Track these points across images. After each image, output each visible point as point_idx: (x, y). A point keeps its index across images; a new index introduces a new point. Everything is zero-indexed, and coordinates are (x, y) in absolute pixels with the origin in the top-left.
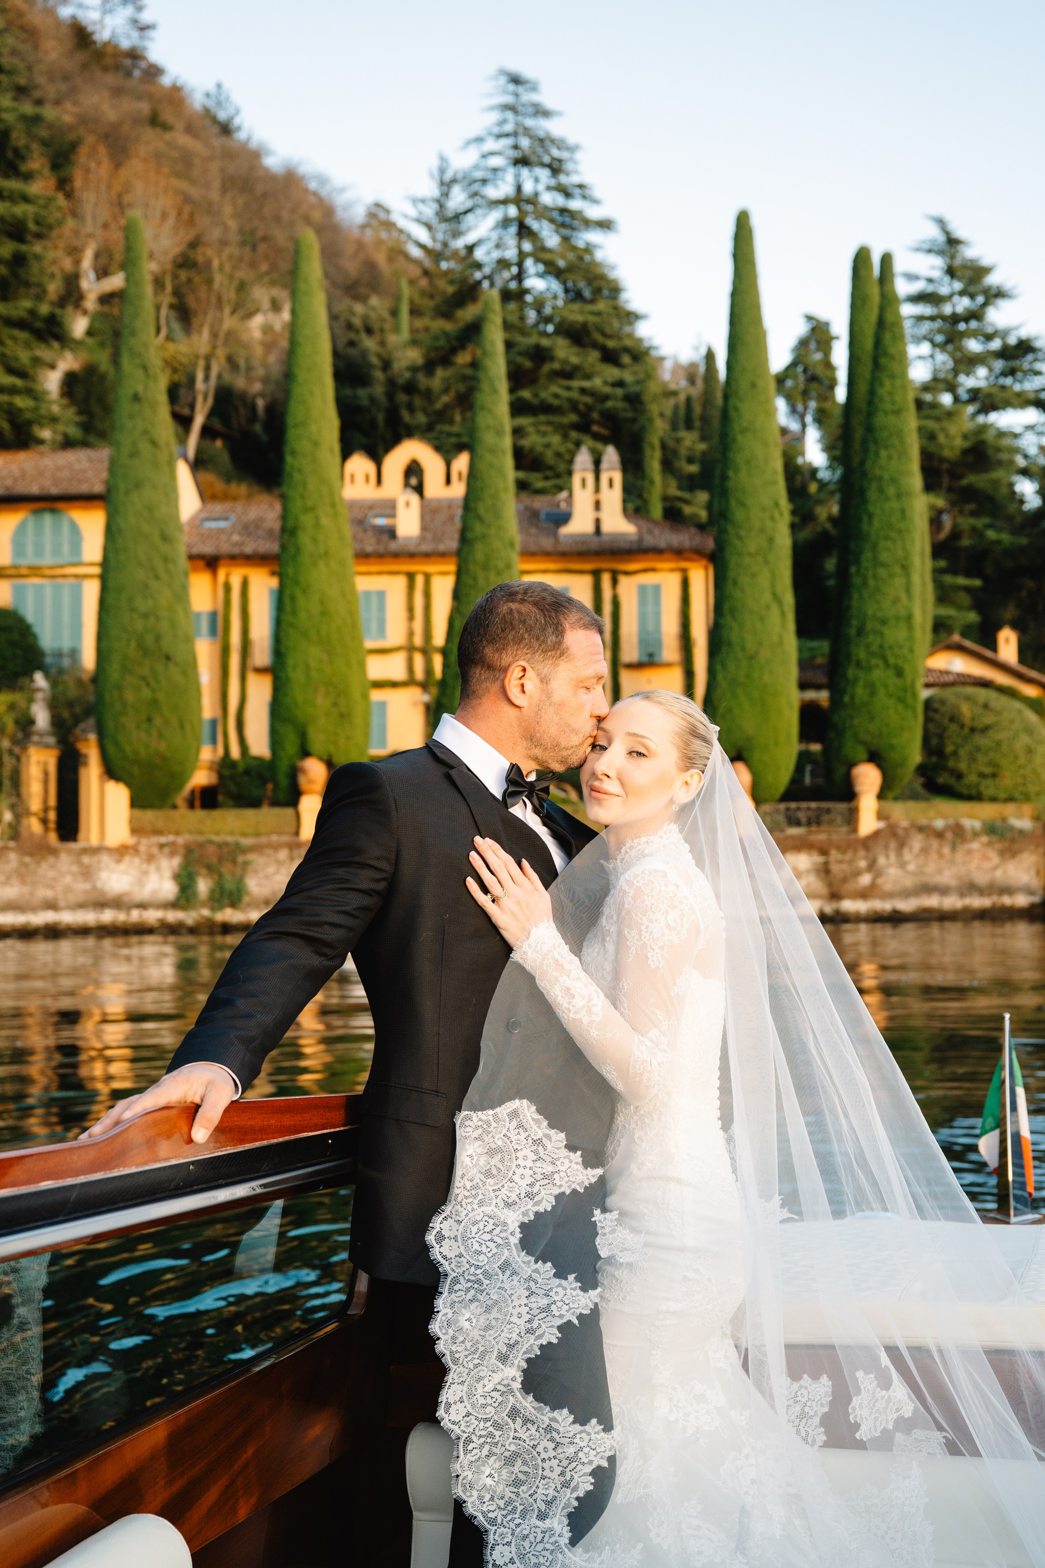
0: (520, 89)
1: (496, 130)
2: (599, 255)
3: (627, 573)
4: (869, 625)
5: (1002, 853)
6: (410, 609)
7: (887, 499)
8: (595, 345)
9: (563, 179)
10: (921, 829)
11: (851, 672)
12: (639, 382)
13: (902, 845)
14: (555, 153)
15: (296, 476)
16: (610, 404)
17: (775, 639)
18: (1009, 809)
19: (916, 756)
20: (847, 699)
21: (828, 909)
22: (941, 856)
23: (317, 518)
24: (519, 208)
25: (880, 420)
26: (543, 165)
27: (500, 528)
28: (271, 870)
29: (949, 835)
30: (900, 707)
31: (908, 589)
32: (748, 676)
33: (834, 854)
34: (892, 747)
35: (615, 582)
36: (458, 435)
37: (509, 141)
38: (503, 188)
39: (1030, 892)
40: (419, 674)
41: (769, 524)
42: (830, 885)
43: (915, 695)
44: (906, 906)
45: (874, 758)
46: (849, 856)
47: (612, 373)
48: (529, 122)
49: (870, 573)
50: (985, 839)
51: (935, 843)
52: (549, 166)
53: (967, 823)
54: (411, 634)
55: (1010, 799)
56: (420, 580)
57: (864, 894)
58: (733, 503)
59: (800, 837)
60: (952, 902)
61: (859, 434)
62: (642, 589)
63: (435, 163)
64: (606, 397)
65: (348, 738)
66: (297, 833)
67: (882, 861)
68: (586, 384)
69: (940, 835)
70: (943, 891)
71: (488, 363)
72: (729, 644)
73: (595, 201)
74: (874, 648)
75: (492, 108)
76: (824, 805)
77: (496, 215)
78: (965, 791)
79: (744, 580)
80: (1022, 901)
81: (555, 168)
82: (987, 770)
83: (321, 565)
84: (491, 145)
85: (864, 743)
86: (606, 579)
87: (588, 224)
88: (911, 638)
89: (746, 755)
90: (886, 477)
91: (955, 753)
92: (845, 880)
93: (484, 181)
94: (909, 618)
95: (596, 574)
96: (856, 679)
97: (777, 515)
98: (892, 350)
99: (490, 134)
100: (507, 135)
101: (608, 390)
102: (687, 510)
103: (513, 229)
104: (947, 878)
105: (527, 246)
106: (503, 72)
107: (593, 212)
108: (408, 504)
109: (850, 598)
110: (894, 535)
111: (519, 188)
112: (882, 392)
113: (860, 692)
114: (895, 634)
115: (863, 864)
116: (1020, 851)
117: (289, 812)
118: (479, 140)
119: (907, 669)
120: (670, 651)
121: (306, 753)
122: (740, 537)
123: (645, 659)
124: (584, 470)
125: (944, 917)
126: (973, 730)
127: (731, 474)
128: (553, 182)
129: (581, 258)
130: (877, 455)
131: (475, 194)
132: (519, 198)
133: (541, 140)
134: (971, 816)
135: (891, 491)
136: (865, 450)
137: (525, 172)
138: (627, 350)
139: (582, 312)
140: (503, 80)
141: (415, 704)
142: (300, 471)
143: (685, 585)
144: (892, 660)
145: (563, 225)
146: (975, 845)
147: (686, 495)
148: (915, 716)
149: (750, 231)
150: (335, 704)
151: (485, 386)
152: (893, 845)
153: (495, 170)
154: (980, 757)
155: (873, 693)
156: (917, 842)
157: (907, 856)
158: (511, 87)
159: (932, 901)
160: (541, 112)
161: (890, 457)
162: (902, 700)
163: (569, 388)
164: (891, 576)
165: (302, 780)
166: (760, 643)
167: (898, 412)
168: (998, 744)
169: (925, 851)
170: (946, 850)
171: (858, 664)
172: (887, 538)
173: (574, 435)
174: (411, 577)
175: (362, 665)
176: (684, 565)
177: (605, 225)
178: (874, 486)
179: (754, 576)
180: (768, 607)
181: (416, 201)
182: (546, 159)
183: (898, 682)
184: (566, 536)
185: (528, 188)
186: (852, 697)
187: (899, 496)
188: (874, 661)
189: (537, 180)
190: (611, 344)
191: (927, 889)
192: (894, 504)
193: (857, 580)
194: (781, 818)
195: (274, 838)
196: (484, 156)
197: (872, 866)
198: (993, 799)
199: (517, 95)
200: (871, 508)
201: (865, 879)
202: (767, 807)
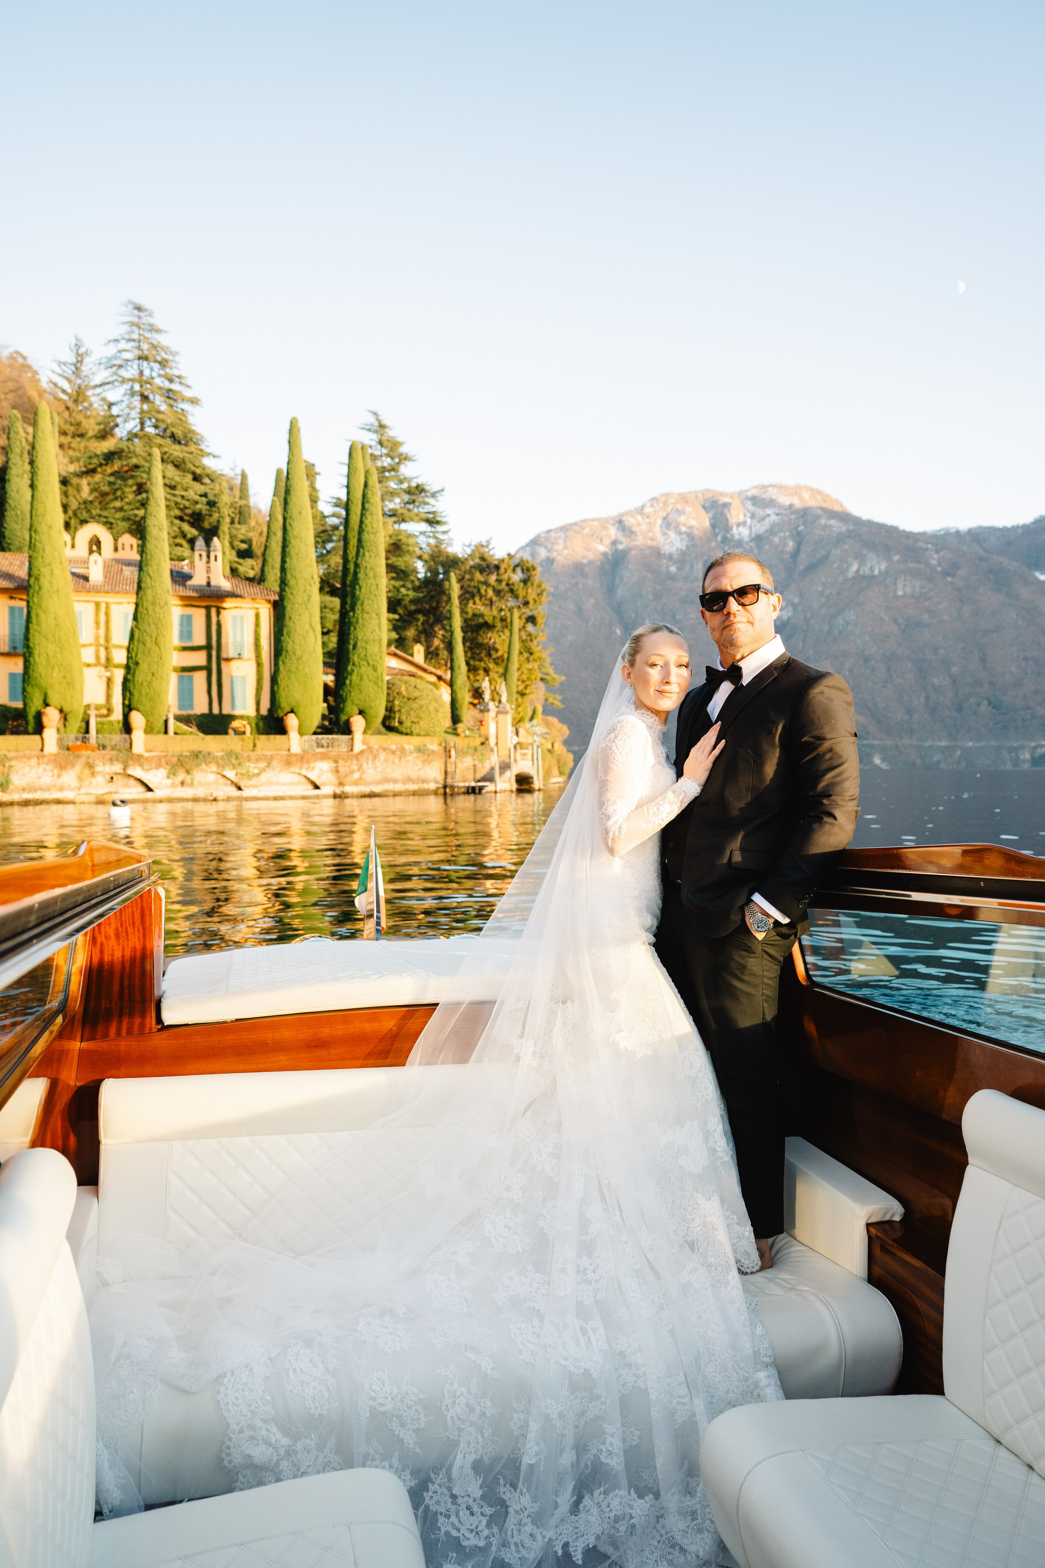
0: (141, 314)
1: (127, 337)
2: (191, 420)
3: (224, 609)
4: (359, 644)
5: (423, 762)
6: (97, 623)
7: (369, 578)
8: (189, 471)
9: (168, 370)
10: (384, 750)
11: (349, 668)
12: (215, 496)
13: (375, 757)
14: (164, 355)
15: (38, 545)
16: (199, 506)
17: (312, 649)
18: (427, 739)
19: (382, 712)
20: (348, 682)
21: (338, 791)
22: (394, 763)
23: (52, 570)
24: (141, 386)
25: (365, 536)
26: (156, 361)
27: (162, 582)
28: (26, 770)
29: (398, 753)
30: (375, 687)
31: (379, 626)
32: (297, 669)
33: (341, 761)
34: (371, 707)
35: (218, 613)
36: (106, 517)
37: (136, 344)
38: (131, 372)
39: (436, 782)
40: (103, 660)
41: (308, 588)
42: (339, 778)
43: (382, 681)
44: (377, 789)
45: (361, 712)
46: (348, 764)
47: (199, 488)
48: (147, 335)
49: (360, 617)
50: (415, 755)
51: (391, 756)
52: (160, 363)
53: (407, 747)
54: (97, 638)
55: (427, 735)
56: (103, 606)
57: (356, 783)
58: (289, 576)
59: (324, 753)
60: (399, 787)
61: (353, 542)
62: (235, 618)
63: (74, 342)
64: (197, 503)
65: (72, 697)
66: (42, 750)
67: (365, 765)
68: (183, 493)
69: (393, 753)
70: (395, 781)
71: (154, 489)
72: (287, 652)
73: (188, 386)
74: (362, 656)
75: (124, 323)
76: (335, 736)
77: (127, 386)
78: (404, 730)
79: (295, 617)
80: (432, 786)
81: (163, 363)
82: (416, 720)
83: (55, 596)
84: (123, 345)
85: (357, 705)
86: (213, 611)
87: (183, 399)
88: (381, 651)
89: (295, 710)
90: (369, 567)
91: (400, 710)
92: (346, 776)
93: (120, 366)
94: (380, 640)
95: (208, 608)
96: (353, 671)
97: (312, 584)
98: (372, 500)
99: (123, 339)
100: (134, 340)
101: (197, 498)
102: (241, 569)
103: (138, 398)
104: (396, 774)
105: (145, 407)
106: (130, 302)
107: (187, 393)
108: (96, 562)
109: (349, 629)
110: (372, 597)
111: (141, 373)
112: (367, 522)
113: (354, 677)
114: (373, 649)
115: (356, 767)
116: (432, 761)
117: (37, 737)
118: (117, 341)
119: (379, 667)
120: (249, 652)
121: (47, 705)
122: (292, 594)
123: (236, 656)
124: (200, 550)
125: (395, 795)
126: (409, 699)
127: (288, 560)
128: (162, 372)
129: (180, 419)
130: (364, 555)
131: (115, 373)
132: (141, 379)
133: (154, 347)
134: (409, 744)
135: (371, 574)
136: (358, 552)
137: (145, 363)
138: (208, 476)
139: (182, 451)
140: (131, 306)
141: (101, 677)
142: (41, 543)
143: (257, 616)
144: (371, 663)
145: (169, 397)
146: (411, 758)
147: (241, 561)
148: (383, 691)
149: (299, 429)
150: (65, 677)
151: (152, 502)
152: (370, 758)
153: (128, 360)
154: (412, 713)
155: (361, 680)
156: (382, 756)
157: (377, 763)
158: (136, 312)
159: (390, 787)
160: (153, 329)
161: (371, 556)
162: (376, 683)
163: (175, 495)
164: (370, 618)
165: (45, 720)
166: (304, 651)
167: (375, 533)
168: (421, 706)
169: (386, 760)
170: (397, 760)
171: (354, 664)
172: (369, 599)
173: (177, 522)
174: (97, 604)
175: (79, 654)
176: (256, 606)
177: (194, 401)
178: (362, 570)
179: (300, 615)
180: (308, 632)
181: (60, 363)
182: (159, 358)
183: (375, 674)
184: (190, 586)
185: (147, 373)
186: (351, 682)
187: (375, 577)
188: (362, 663)
189: (152, 369)
190: (198, 471)
191: (387, 780)
192: (372, 581)
193: (354, 620)
194: (314, 744)
195: (28, 752)
196: (120, 352)
197: (360, 768)
198: (418, 735)
199: (139, 317)
200: (361, 582)
201: (357, 775)
202: (305, 737)
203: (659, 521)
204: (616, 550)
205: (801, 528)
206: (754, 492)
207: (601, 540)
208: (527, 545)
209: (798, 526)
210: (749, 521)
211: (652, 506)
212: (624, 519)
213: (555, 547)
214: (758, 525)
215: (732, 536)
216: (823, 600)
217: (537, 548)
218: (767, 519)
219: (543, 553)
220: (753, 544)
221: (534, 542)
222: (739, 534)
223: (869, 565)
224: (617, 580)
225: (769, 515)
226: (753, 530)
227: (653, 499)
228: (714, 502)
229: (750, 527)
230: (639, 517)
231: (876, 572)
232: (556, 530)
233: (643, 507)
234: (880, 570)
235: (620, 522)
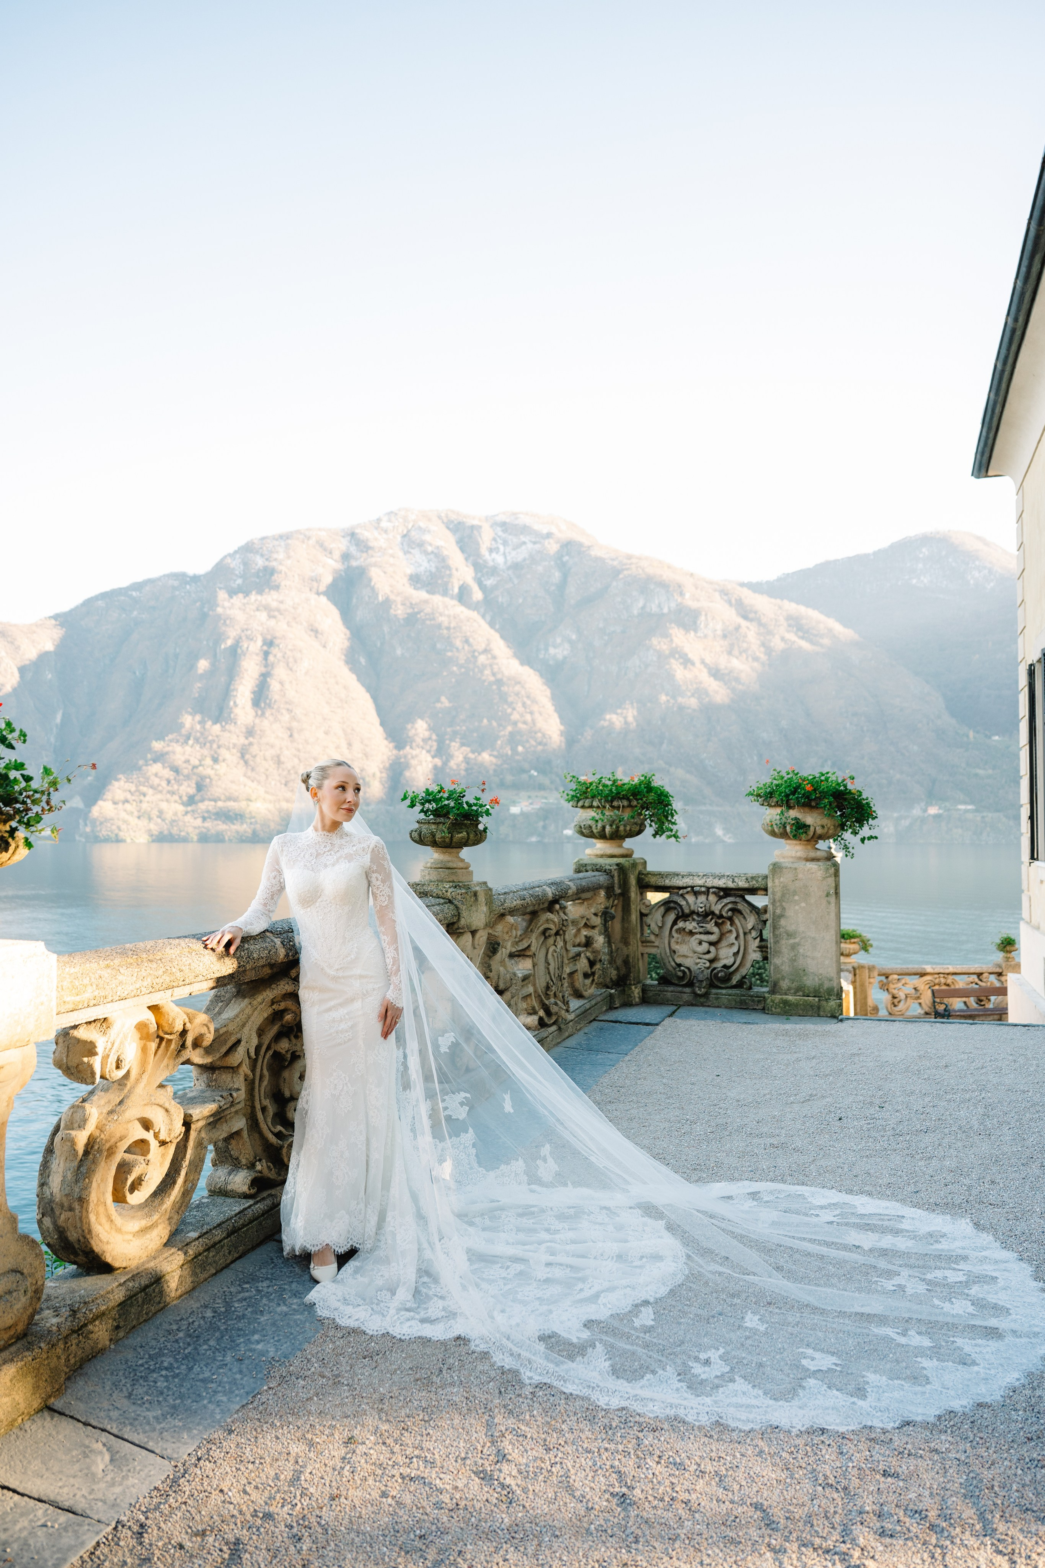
203: (399, 538)
204: (349, 568)
205: (566, 558)
206: (502, 518)
207: (331, 553)
208: (236, 552)
209: (562, 556)
210: (502, 548)
211: (390, 521)
212: (357, 531)
213: (275, 556)
214: (514, 553)
215: (485, 561)
216: (606, 638)
217: (250, 555)
218: (524, 547)
219: (260, 562)
220: (510, 572)
221: (248, 549)
222: (493, 560)
223: (657, 602)
224: (354, 600)
225: (524, 543)
226: (508, 558)
227: (390, 514)
228: (459, 523)
229: (504, 554)
230: (376, 533)
231: (666, 610)
232: (274, 538)
233: (379, 520)
234: (669, 608)
235: (353, 535)
